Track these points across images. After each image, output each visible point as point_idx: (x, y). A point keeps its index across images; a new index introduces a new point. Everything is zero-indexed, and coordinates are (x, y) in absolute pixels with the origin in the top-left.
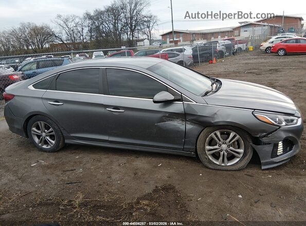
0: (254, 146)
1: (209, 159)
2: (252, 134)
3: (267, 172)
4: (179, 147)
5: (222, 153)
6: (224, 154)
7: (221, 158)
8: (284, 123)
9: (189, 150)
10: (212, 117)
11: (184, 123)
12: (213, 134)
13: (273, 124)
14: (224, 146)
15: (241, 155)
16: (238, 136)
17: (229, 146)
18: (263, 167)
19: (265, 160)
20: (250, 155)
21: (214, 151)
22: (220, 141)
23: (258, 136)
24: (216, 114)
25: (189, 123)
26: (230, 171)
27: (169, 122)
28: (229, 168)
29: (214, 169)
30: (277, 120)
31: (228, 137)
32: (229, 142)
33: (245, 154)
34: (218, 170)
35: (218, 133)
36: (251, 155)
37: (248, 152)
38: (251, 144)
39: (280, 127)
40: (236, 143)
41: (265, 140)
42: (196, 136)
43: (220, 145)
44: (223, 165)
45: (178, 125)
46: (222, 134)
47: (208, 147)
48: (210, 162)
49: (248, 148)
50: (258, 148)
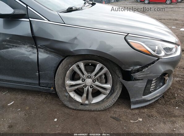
0: (124, 81)
1: (70, 97)
2: (123, 67)
3: (137, 111)
4: (34, 82)
5: (86, 89)
6: (88, 90)
7: (85, 95)
8: (163, 53)
9: (47, 85)
10: (71, 43)
11: (35, 51)
12: (74, 67)
13: (151, 55)
14: (89, 81)
15: (108, 92)
16: (105, 69)
17: (94, 81)
18: (133, 107)
19: (135, 98)
20: (118, 92)
21: (76, 87)
22: (83, 74)
23: (130, 70)
24: (76, 38)
25: (42, 50)
26: (94, 111)
27: (13, 49)
28: (93, 108)
29: (75, 110)
30: (157, 48)
31: (94, 70)
32: (95, 75)
33: (113, 90)
34: (80, 110)
35: (82, 65)
36: (120, 92)
37: (117, 89)
38: (121, 79)
39: (159, 58)
40: (103, 76)
41: (137, 75)
42: (54, 69)
43: (84, 80)
44: (87, 102)
45: (27, 53)
46: (86, 65)
47: (69, 82)
48: (71, 100)
49: (117, 84)
50: (128, 84)
